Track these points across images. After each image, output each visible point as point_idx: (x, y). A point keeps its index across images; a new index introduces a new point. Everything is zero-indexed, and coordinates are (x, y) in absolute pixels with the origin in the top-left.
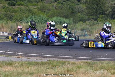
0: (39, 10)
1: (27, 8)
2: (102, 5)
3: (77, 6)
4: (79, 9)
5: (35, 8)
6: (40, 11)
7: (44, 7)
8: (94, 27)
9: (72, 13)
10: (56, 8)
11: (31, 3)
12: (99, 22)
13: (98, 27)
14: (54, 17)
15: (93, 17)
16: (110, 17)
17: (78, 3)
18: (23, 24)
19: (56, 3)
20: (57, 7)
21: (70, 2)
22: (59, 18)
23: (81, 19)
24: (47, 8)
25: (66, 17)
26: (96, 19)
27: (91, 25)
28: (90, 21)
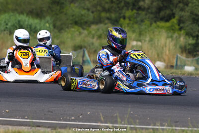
15: (108, 15)
16: (152, 16)
23: (77, 19)
26: (116, 22)
27: (100, 37)
28: (101, 26)
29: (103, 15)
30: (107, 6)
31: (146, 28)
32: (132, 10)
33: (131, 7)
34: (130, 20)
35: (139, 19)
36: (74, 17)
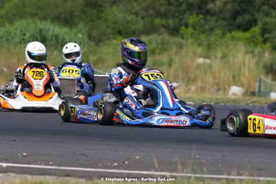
8: (164, 58)
9: (90, 4)
28: (155, 36)
29: (158, 21)
30: (163, 9)
31: (216, 40)
32: (198, 15)
33: (196, 10)
34: (194, 28)
35: (207, 27)
36: (117, 25)
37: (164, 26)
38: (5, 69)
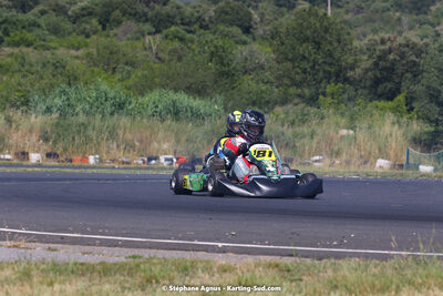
0: (95, 65)
1: (48, 54)
2: (336, 45)
3: (239, 47)
4: (246, 59)
5: (77, 57)
6: (96, 69)
7: (111, 53)
8: (305, 129)
9: (222, 74)
10: (160, 55)
11: (63, 36)
12: (325, 112)
13: (319, 131)
14: (151, 89)
15: (300, 91)
16: (366, 92)
17: (244, 37)
18: (33, 118)
19: (158, 37)
20: (162, 51)
21: (214, 33)
22: (172, 96)
23: (255, 98)
24: (124, 55)
25: (198, 91)
26: (312, 101)
27: (293, 123)
28: (289, 106)
29: (292, 90)
30: (298, 78)
31: (360, 110)
32: (336, 83)
33: (334, 79)
34: (333, 98)
35: (346, 96)
36: (251, 95)
37: (299, 96)
38: (137, 144)
